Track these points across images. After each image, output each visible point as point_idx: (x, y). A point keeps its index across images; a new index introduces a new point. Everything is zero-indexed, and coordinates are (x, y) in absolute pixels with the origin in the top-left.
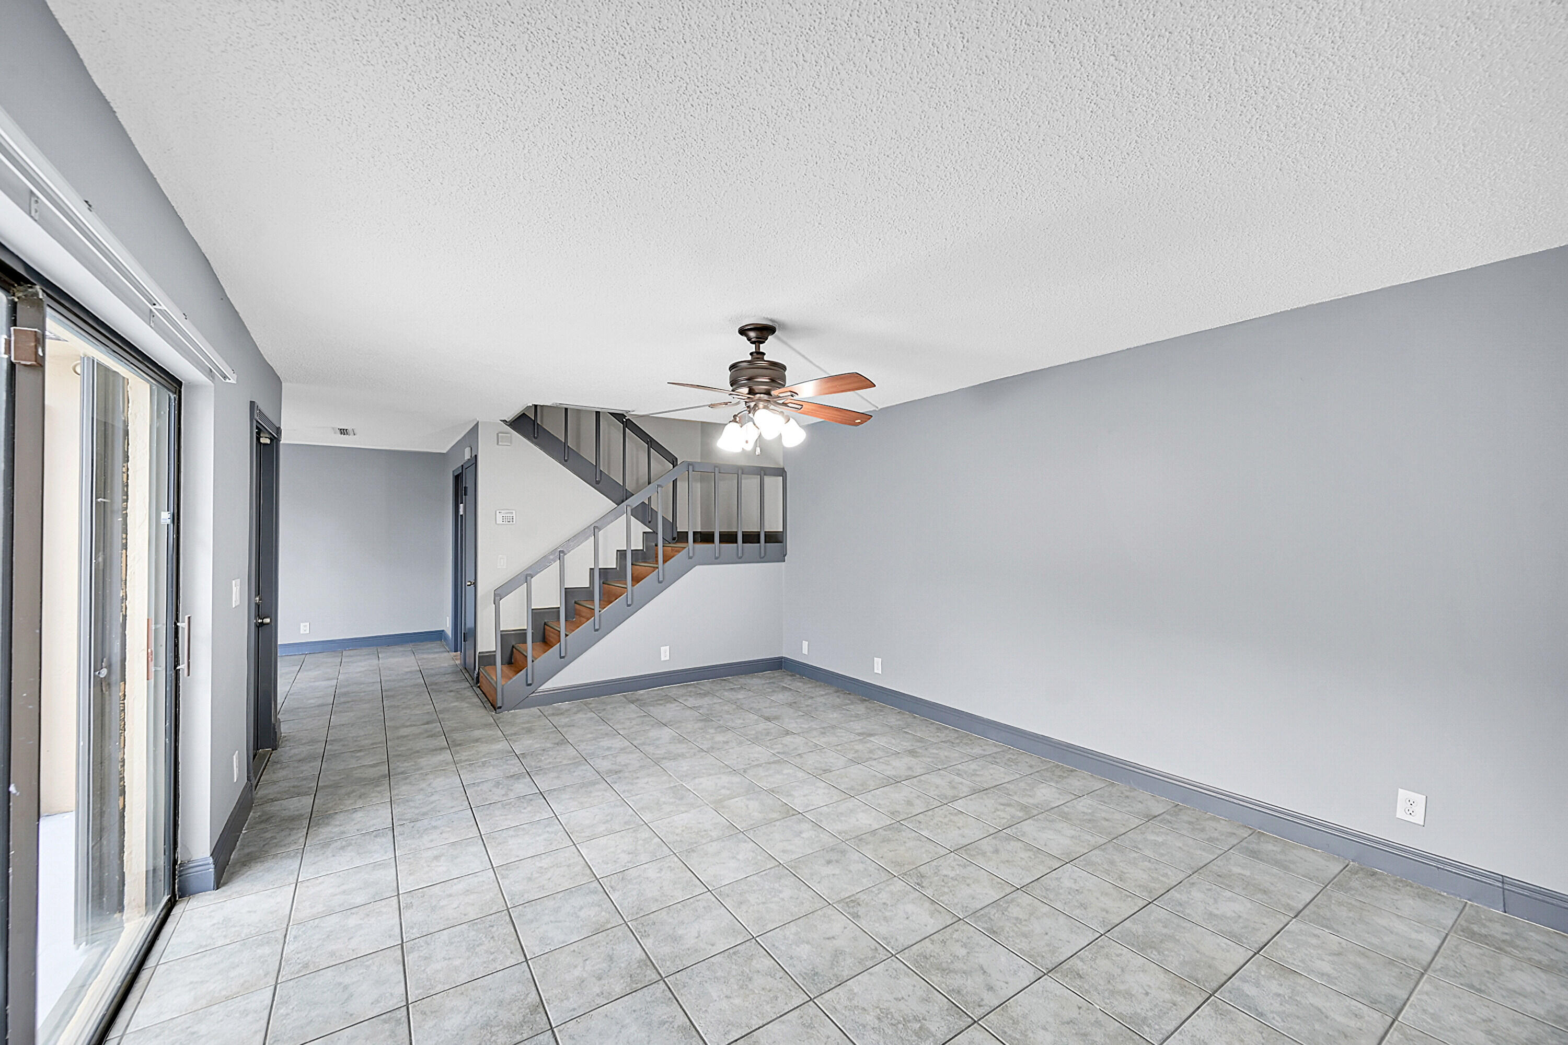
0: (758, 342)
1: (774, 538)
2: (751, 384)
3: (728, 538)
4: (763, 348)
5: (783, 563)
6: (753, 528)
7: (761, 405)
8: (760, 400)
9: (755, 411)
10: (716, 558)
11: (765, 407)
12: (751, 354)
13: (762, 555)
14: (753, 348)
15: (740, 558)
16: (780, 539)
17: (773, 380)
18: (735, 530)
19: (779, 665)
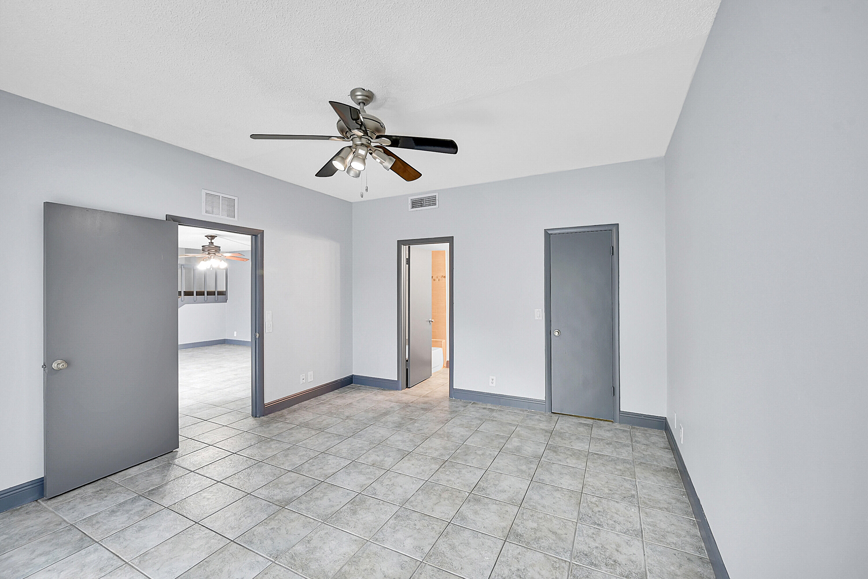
0: (211, 239)
1: (220, 293)
2: (209, 251)
3: (200, 293)
4: (213, 241)
5: (226, 303)
6: (213, 290)
7: (212, 257)
8: (212, 256)
9: (210, 259)
10: (195, 301)
11: (213, 258)
12: (209, 243)
13: (216, 300)
14: (210, 241)
15: (206, 301)
16: (224, 294)
17: (216, 251)
18: (203, 290)
19: (224, 342)
